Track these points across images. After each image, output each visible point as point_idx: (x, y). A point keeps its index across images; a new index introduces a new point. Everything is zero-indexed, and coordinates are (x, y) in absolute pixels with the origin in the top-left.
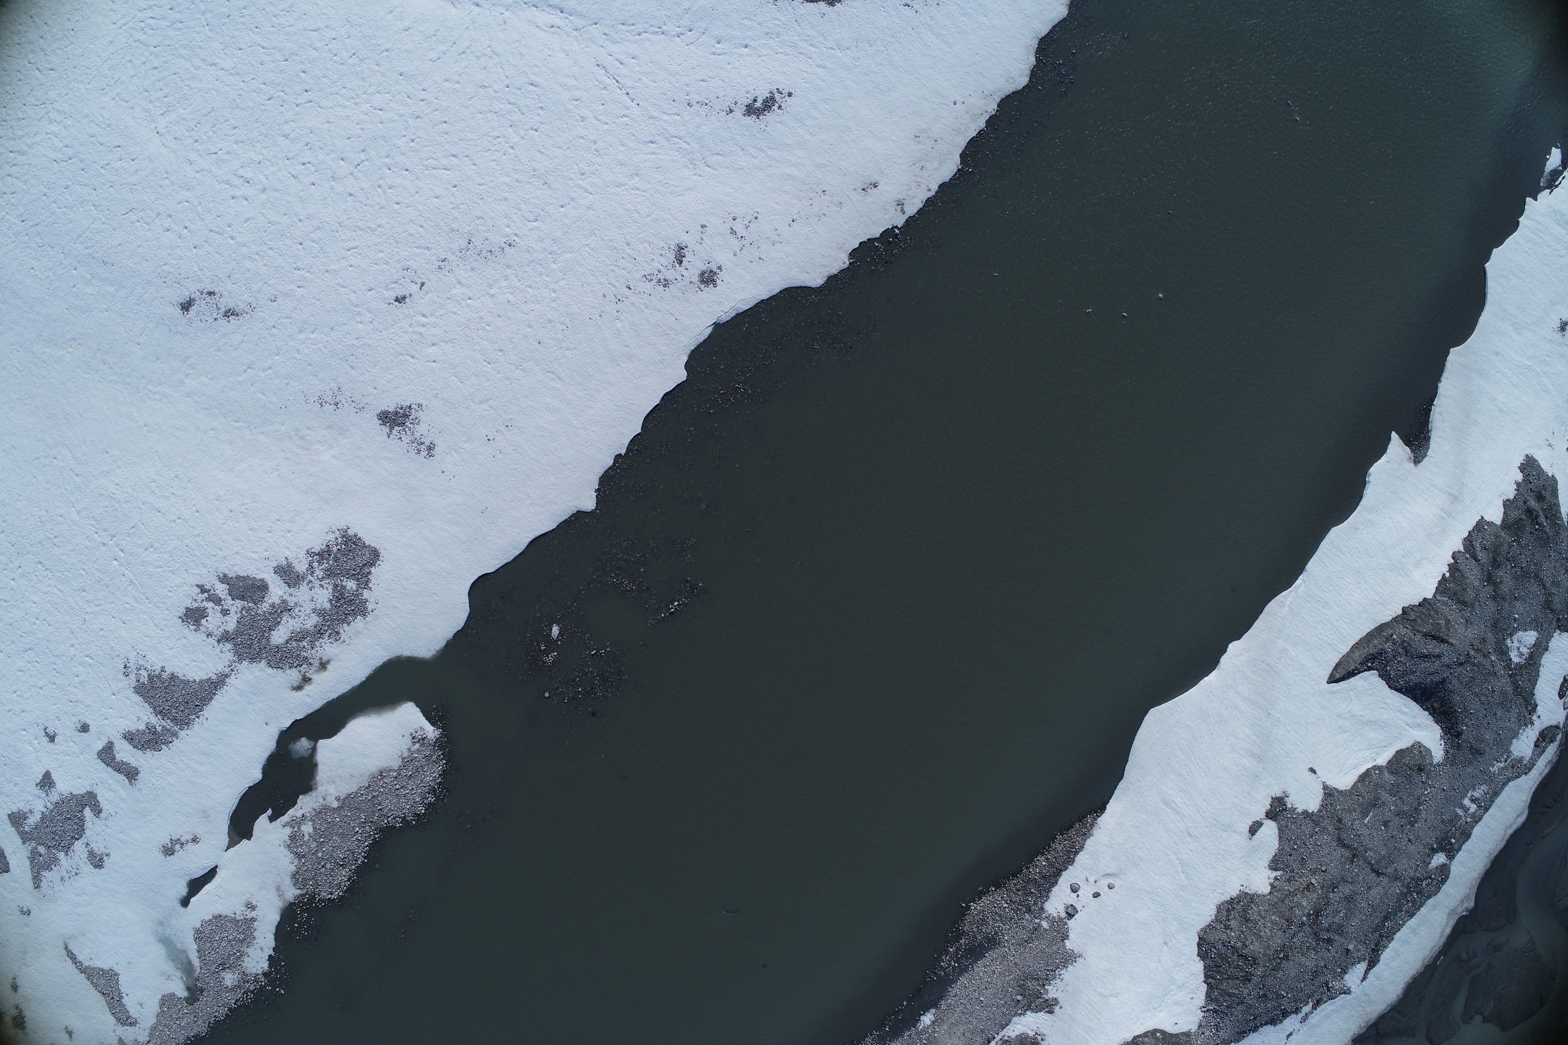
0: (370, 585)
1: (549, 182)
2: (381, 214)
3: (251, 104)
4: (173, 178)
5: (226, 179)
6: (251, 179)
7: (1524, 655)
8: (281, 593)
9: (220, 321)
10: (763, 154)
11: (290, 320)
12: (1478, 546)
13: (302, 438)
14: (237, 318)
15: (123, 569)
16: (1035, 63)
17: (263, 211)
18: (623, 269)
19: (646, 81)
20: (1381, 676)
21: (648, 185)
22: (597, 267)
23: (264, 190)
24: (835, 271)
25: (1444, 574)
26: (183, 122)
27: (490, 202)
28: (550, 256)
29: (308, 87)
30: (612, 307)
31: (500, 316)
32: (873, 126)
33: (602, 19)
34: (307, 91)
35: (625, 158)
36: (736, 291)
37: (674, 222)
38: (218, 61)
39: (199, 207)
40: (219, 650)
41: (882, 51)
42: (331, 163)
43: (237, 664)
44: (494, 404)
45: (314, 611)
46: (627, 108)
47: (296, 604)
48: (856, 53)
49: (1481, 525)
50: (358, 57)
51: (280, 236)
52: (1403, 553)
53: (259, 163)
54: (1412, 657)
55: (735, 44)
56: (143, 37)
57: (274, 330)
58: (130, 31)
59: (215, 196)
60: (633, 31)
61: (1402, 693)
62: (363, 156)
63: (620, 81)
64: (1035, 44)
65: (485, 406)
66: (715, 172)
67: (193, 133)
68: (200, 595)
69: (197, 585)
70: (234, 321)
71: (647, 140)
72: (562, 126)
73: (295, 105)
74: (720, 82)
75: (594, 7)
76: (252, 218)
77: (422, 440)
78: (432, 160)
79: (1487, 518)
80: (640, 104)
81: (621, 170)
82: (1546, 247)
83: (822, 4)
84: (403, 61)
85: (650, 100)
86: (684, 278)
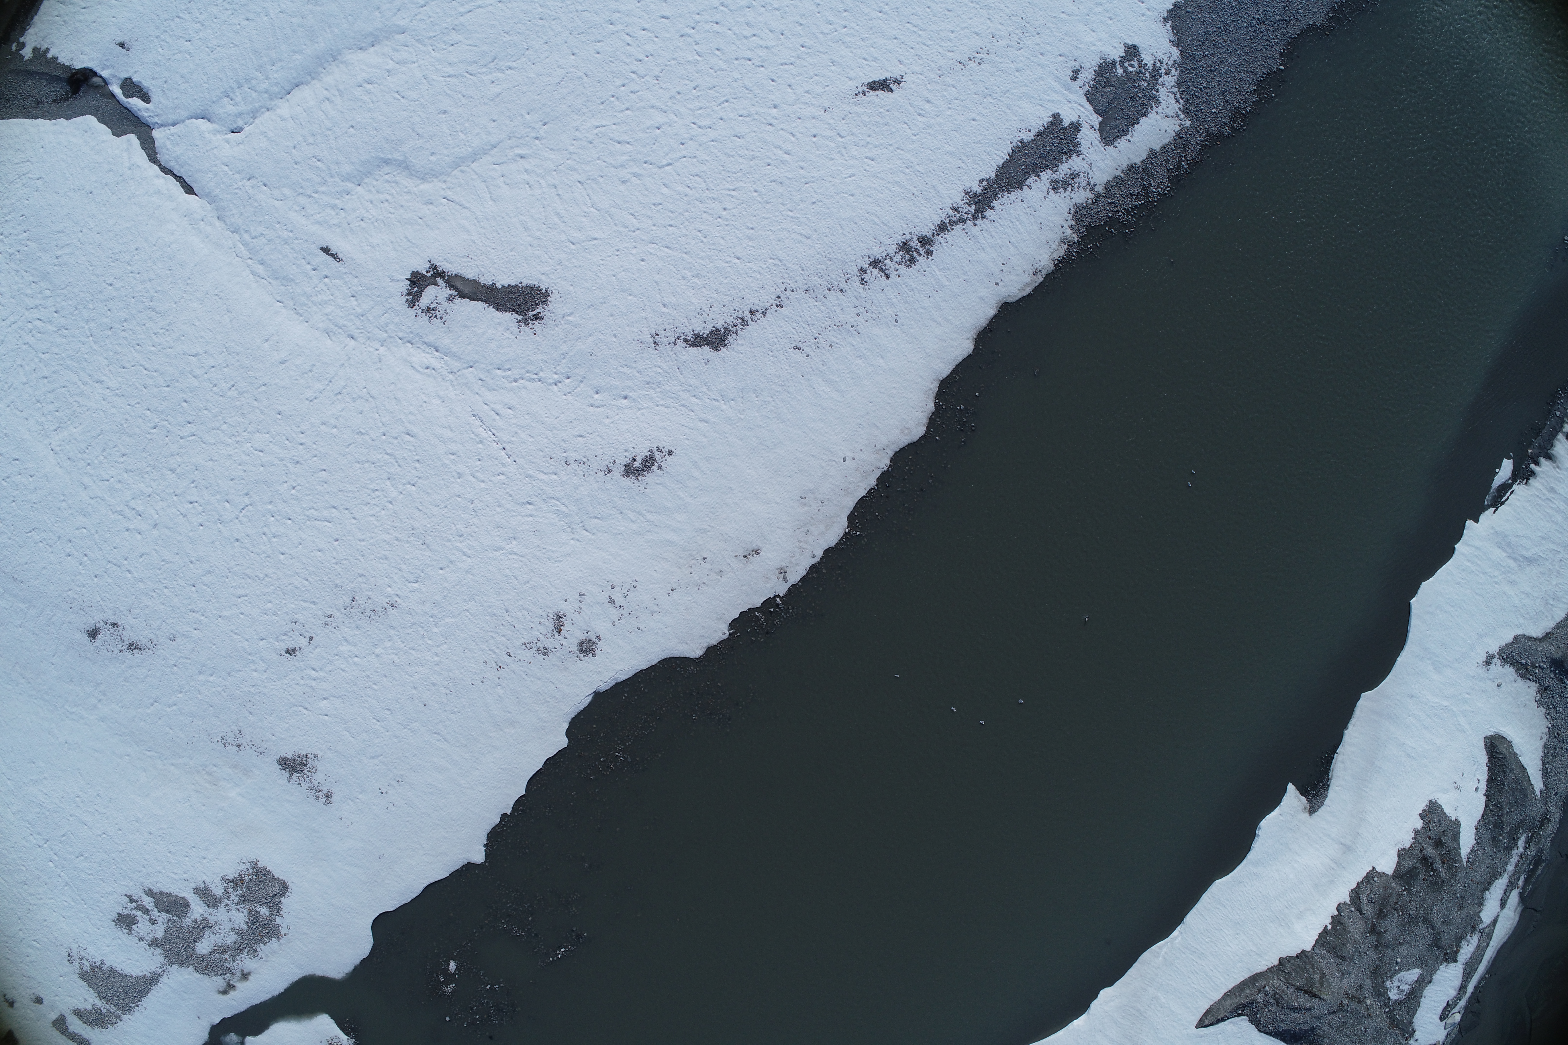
0: (281, 913)
1: (427, 542)
2: (268, 564)
3: (138, 431)
4: (70, 501)
5: (119, 509)
6: (143, 513)
7: (1404, 991)
8: (201, 911)
9: (124, 653)
10: (642, 519)
11: (189, 661)
12: (1364, 899)
13: (210, 774)
14: (140, 652)
15: (59, 870)
16: (933, 409)
17: (156, 547)
18: (503, 636)
19: (523, 435)
20: (1251, 1021)
21: (526, 550)
22: (477, 633)
23: (155, 526)
24: (714, 642)
25: (1326, 926)
26: (75, 442)
27: (371, 560)
28: (432, 620)
29: (190, 419)
30: (493, 674)
31: (386, 676)
32: (757, 487)
33: (477, 362)
34: (190, 423)
35: (502, 520)
36: (615, 661)
37: (552, 589)
38: (104, 378)
39: (96, 536)
40: (150, 952)
41: (769, 402)
42: (216, 505)
43: (168, 967)
44: (385, 760)
45: (233, 930)
46: (504, 465)
47: (216, 922)
48: (742, 405)
49: (1371, 876)
50: (236, 389)
51: (173, 576)
52: (1286, 904)
53: (149, 496)
54: (1283, 1008)
55: (614, 395)
56: (32, 341)
57: (175, 668)
58: (19, 331)
59: (110, 526)
60: (509, 376)
61: (1271, 1035)
62: (247, 500)
63: (496, 434)
64: (934, 387)
65: (376, 761)
66: (593, 537)
67: (85, 455)
68: (129, 904)
69: (126, 895)
70: (138, 655)
71: (524, 501)
72: (439, 482)
73: (179, 438)
74: (599, 439)
75: (469, 348)
76: (146, 554)
77: (320, 788)
78: (313, 510)
79: (1379, 869)
80: (517, 461)
81: (498, 533)
82: (1481, 575)
83: (706, 349)
84: (280, 398)
85: (527, 457)
86: (563, 647)
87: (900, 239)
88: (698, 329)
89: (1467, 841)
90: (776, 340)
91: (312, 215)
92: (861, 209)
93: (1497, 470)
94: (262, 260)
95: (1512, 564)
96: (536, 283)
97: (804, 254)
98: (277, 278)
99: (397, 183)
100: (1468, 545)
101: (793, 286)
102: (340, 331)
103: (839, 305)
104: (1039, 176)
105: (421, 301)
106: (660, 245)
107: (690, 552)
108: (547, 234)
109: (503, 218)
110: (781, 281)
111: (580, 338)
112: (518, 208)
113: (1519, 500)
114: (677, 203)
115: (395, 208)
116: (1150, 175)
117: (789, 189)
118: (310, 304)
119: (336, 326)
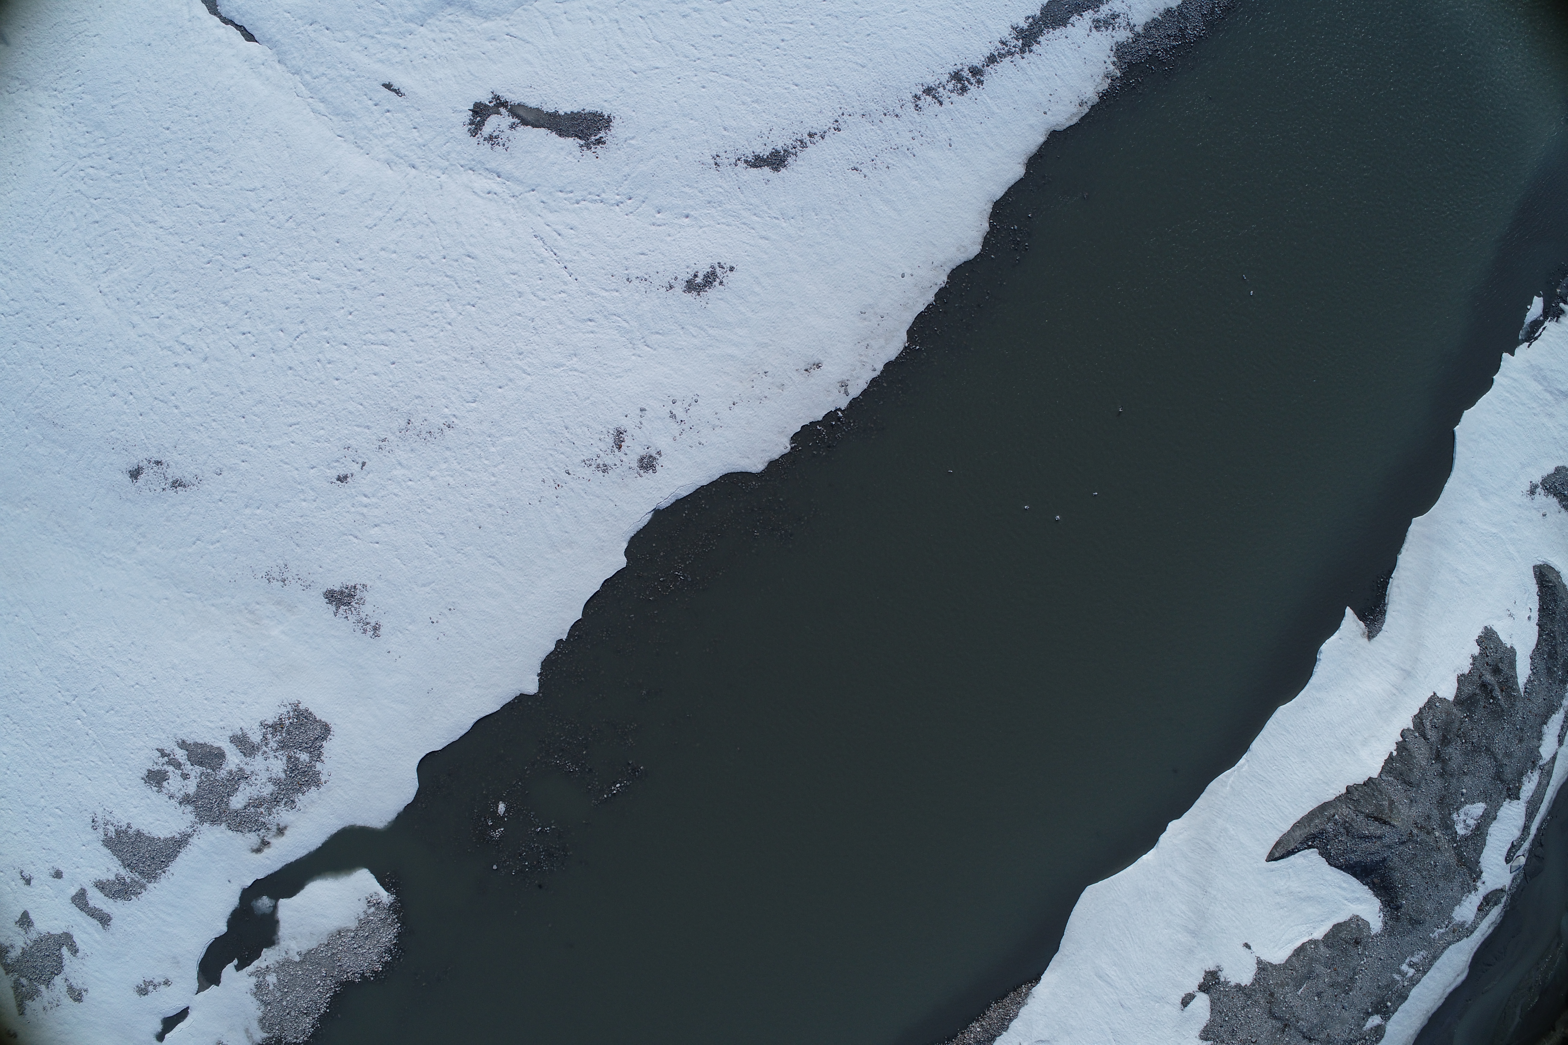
0: (322, 758)
1: (486, 361)
2: (321, 390)
3: (190, 267)
4: (117, 341)
5: (168, 345)
7: (1470, 827)
8: (237, 761)
9: (167, 491)
10: (704, 333)
11: (236, 495)
12: (1428, 724)
13: (252, 612)
14: (184, 489)
15: (87, 728)
16: (988, 230)
17: (206, 381)
18: (562, 453)
19: (584, 254)
20: (1321, 854)
21: (587, 366)
22: (535, 451)
23: (205, 359)
24: (776, 456)
25: (1392, 753)
26: (125, 282)
27: (429, 381)
28: (489, 439)
29: (245, 252)
30: (551, 493)
31: (440, 500)
32: (818, 302)
33: (539, 185)
34: (245, 256)
35: (563, 337)
36: (676, 477)
38: (157, 218)
39: (143, 373)
40: (181, 811)
41: (828, 220)
42: (270, 334)
43: (199, 825)
44: (437, 587)
45: (270, 779)
46: (565, 283)
47: (252, 772)
48: (801, 223)
49: (1433, 702)
50: (294, 221)
51: (222, 408)
52: (1350, 731)
53: (200, 330)
54: (1353, 837)
55: (675, 214)
56: (83, 188)
57: (220, 503)
58: (71, 180)
59: (159, 362)
60: (571, 198)
61: (1342, 869)
62: (302, 328)
63: (558, 254)
64: (989, 208)
65: (428, 589)
66: (654, 352)
67: (135, 294)
68: (160, 759)
69: (157, 749)
70: (181, 492)
71: (585, 318)
72: (499, 302)
73: (233, 271)
74: (660, 256)
75: (531, 172)
76: (195, 388)
77: (368, 621)
78: (369, 335)
79: (1440, 695)
80: (579, 279)
81: (559, 350)
82: (1520, 406)
83: (766, 170)
84: (339, 227)
85: (589, 275)
86: (623, 464)
87: (952, 69)
88: (759, 151)
89: (1523, 671)
90: (834, 161)
91: (375, 54)
92: (914, 41)
93: (1529, 307)
94: (323, 98)
95: (1549, 397)
96: (598, 110)
97: (860, 81)
98: (338, 115)
99: (460, 22)
100: (1506, 377)
101: (851, 111)
102: (402, 161)
103: (895, 129)
104: (1081, 15)
105: (483, 129)
106: (720, 73)
107: (751, 366)
108: (609, 65)
109: (566, 50)
110: (839, 106)
111: (642, 160)
112: (580, 41)
113: (1551, 336)
114: (736, 34)
115: (458, 45)
116: (1186, 19)
117: (844, 22)
118: (371, 137)
119: (397, 156)
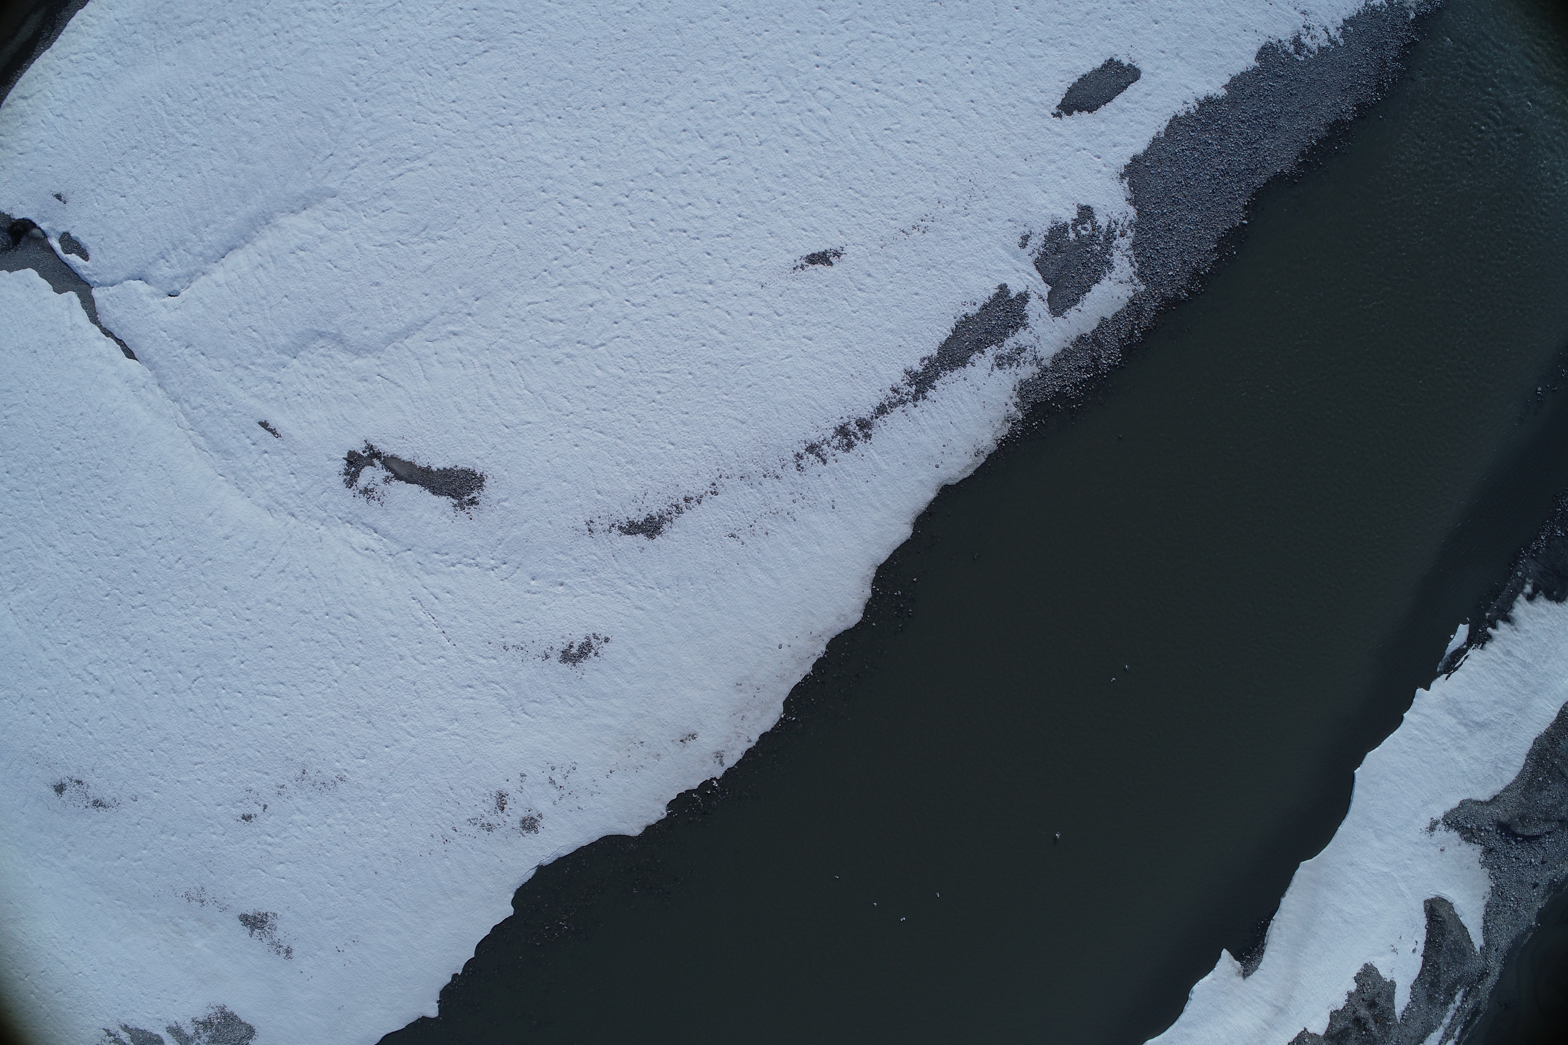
1: (372, 721)
2: (221, 734)
3: (91, 598)
4: (30, 662)
5: (77, 672)
6: (100, 678)
9: (90, 809)
10: (580, 703)
11: (151, 821)
13: (177, 925)
14: (104, 810)
15: (40, 1002)
16: (870, 596)
17: (114, 712)
18: (448, 812)
19: (461, 620)
21: (468, 732)
22: (423, 808)
23: (113, 691)
24: (653, 821)
26: (32, 604)
27: (320, 736)
28: (379, 794)
29: (140, 589)
30: (440, 847)
31: (338, 845)
32: (693, 673)
33: (415, 545)
34: (140, 593)
35: (444, 702)
36: (557, 838)
37: (495, 770)
38: (56, 543)
39: (57, 697)
41: (704, 590)
42: (169, 675)
44: (340, 921)
46: (444, 649)
48: (677, 593)
49: (1303, 1037)
50: (183, 563)
51: (132, 740)
53: (105, 662)
55: (550, 582)
57: (138, 826)
59: (70, 688)
60: (447, 561)
62: (198, 672)
63: (436, 618)
64: (871, 573)
65: (332, 922)
66: (533, 720)
67: (42, 618)
68: (107, 1037)
69: (104, 1029)
70: (102, 812)
71: (464, 684)
72: (382, 663)
73: (130, 607)
74: (536, 625)
75: (407, 530)
76: (106, 717)
77: (281, 944)
78: (261, 685)
79: (1311, 1030)
80: (457, 645)
81: (441, 715)
82: (1429, 743)
83: (641, 537)
84: (226, 574)
85: (466, 642)
86: (507, 824)
87: (838, 423)
88: (633, 516)
89: (1402, 1000)
90: (711, 528)
91: (250, 388)
92: (798, 393)
93: (1452, 636)
94: (203, 432)
95: (1462, 729)
96: (471, 467)
97: (739, 439)
98: (218, 452)
99: (332, 357)
100: (1417, 713)
101: (728, 472)
102: (281, 508)
103: (775, 492)
104: (983, 353)
105: (358, 481)
106: (594, 429)
107: (627, 736)
108: (480, 417)
109: (437, 398)
110: (716, 467)
111: (515, 524)
112: (451, 388)
113: (1473, 665)
114: (610, 386)
115: (331, 384)
116: (1100, 346)
117: (724, 371)
118: (251, 479)
119: (277, 503)
